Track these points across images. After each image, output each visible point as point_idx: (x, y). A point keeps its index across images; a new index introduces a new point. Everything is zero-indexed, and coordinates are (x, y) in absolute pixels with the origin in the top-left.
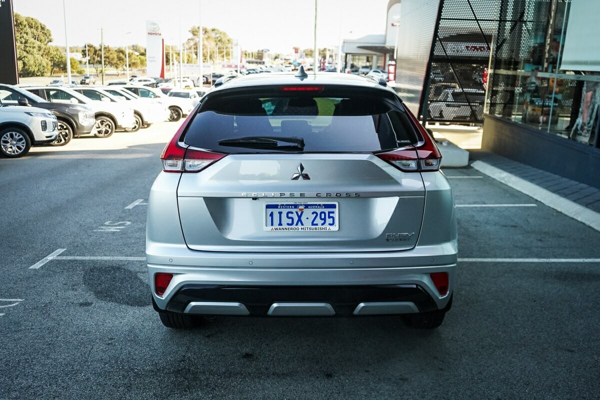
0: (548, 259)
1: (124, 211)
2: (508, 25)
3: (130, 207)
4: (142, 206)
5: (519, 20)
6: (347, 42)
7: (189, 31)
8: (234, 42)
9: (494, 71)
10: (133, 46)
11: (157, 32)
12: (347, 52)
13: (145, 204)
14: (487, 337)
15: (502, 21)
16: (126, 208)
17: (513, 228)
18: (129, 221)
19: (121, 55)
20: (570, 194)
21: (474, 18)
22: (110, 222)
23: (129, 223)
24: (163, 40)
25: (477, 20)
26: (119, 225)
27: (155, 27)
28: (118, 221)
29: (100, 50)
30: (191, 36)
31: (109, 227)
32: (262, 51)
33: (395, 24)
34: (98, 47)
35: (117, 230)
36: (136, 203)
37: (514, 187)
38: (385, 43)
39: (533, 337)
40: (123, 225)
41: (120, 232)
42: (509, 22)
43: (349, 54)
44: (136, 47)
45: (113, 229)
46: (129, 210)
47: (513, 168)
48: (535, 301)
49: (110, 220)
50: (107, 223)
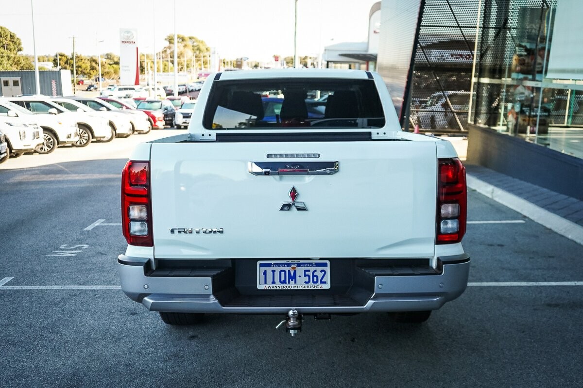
0: (537, 283)
1: (82, 233)
2: (492, 33)
3: (90, 228)
4: (102, 226)
5: (502, 27)
6: (328, 50)
7: (166, 39)
8: (212, 50)
9: (478, 80)
10: (107, 55)
11: (131, 41)
12: (329, 60)
13: (106, 224)
14: (471, 376)
15: (485, 28)
16: (85, 229)
17: (500, 247)
18: (87, 244)
19: (94, 64)
20: (559, 209)
21: (457, 25)
22: (66, 245)
23: (86, 246)
24: (137, 48)
25: (460, 27)
26: (75, 249)
27: (129, 35)
28: (75, 244)
29: (72, 59)
30: (167, 44)
31: (63, 251)
32: (241, 59)
33: (377, 31)
34: (70, 56)
35: (73, 255)
36: (97, 224)
37: (501, 201)
38: (367, 51)
39: (521, 374)
40: (79, 248)
41: (76, 257)
42: (493, 29)
43: (331, 62)
44: (111, 56)
45: (68, 254)
46: (88, 231)
47: (500, 181)
48: (523, 332)
49: (66, 244)
50: (62, 247)
